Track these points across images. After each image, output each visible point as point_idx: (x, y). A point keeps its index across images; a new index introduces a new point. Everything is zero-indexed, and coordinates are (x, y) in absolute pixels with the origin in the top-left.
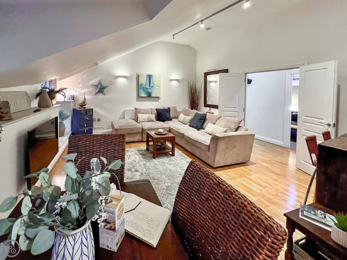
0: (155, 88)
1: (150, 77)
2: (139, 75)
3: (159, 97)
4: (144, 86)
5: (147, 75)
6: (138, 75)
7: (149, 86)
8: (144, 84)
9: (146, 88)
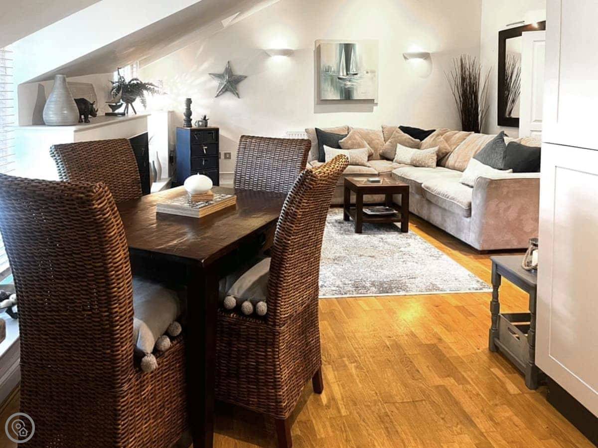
0: (361, 77)
1: (348, 49)
2: (320, 46)
3: (374, 100)
4: (334, 72)
5: (340, 44)
6: (317, 45)
7: (345, 73)
8: (334, 68)
9: (339, 78)
